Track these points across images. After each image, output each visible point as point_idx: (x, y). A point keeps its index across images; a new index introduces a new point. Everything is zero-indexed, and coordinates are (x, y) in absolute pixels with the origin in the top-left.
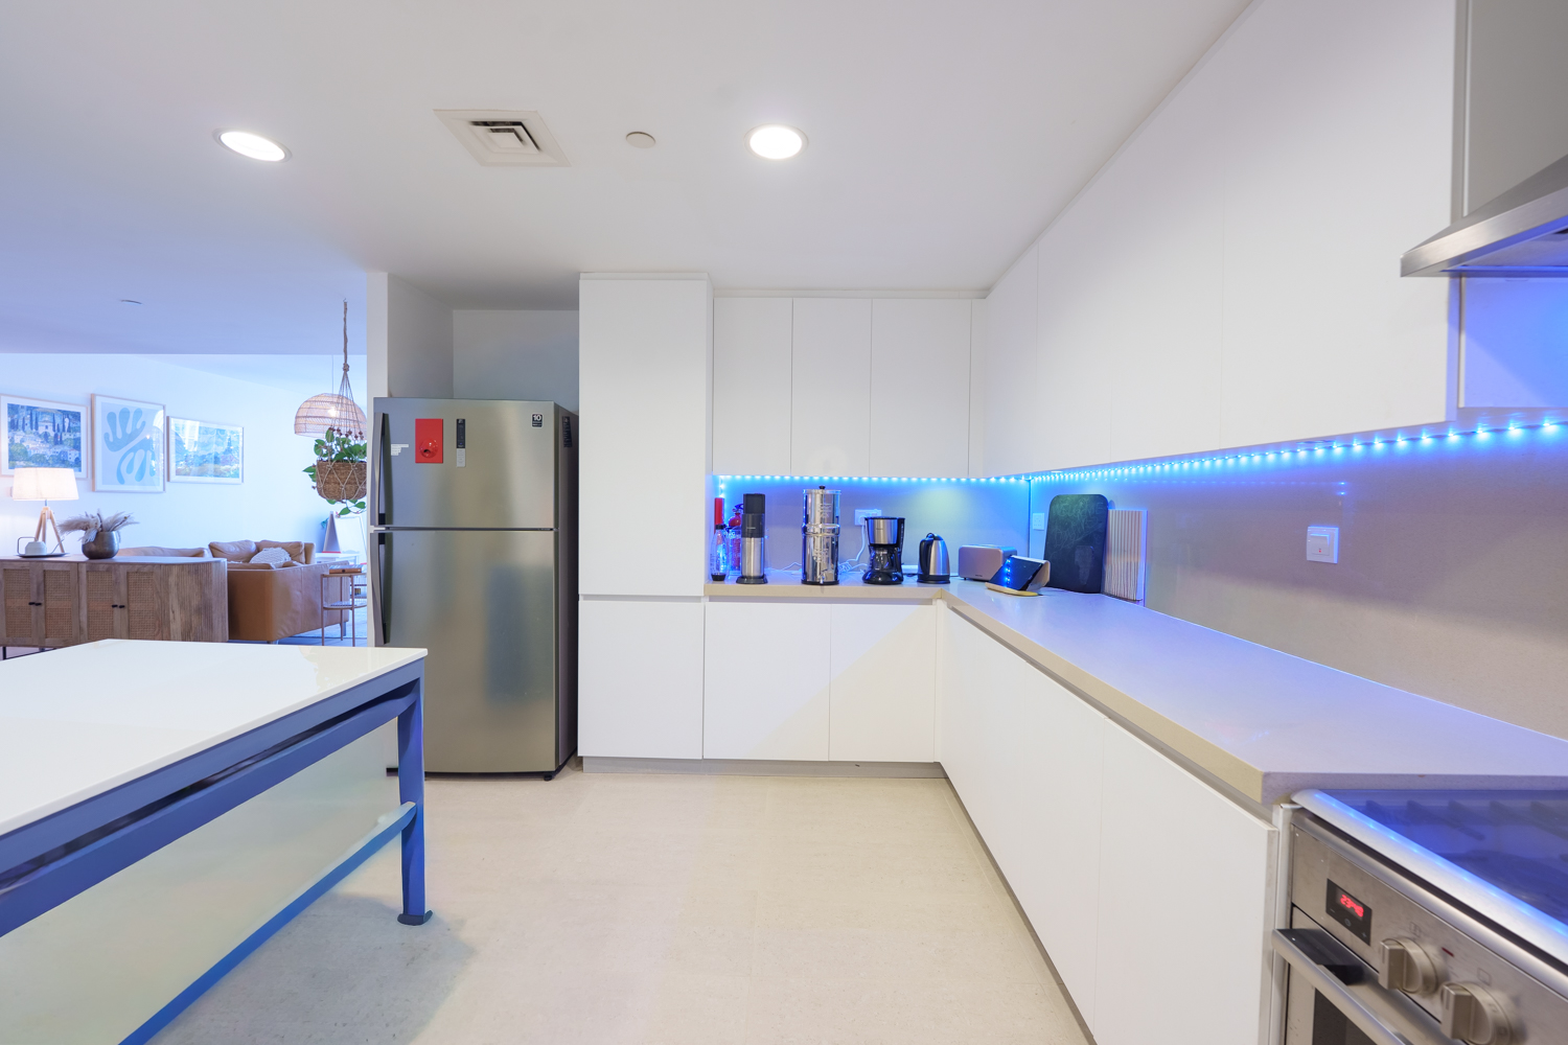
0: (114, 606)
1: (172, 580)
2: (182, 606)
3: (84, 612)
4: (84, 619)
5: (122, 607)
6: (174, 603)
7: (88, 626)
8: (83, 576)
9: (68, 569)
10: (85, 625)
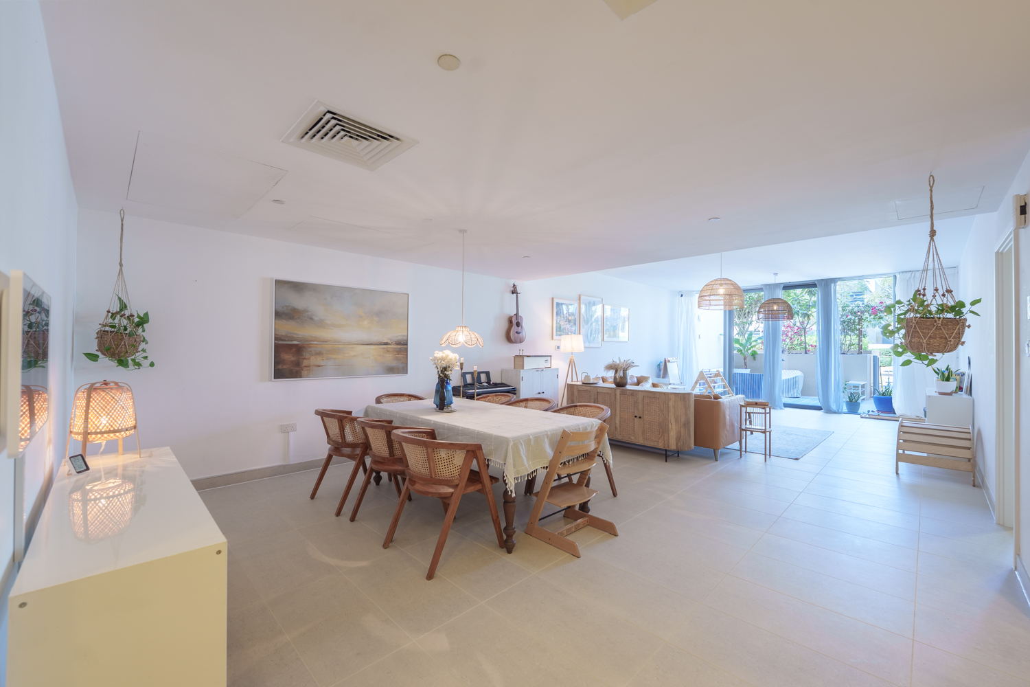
0: (636, 417)
1: (671, 404)
2: (676, 421)
3: (618, 418)
4: (618, 422)
5: (640, 417)
6: (672, 418)
7: (620, 427)
8: (618, 397)
9: (610, 392)
10: (618, 428)
